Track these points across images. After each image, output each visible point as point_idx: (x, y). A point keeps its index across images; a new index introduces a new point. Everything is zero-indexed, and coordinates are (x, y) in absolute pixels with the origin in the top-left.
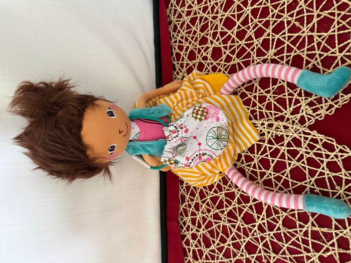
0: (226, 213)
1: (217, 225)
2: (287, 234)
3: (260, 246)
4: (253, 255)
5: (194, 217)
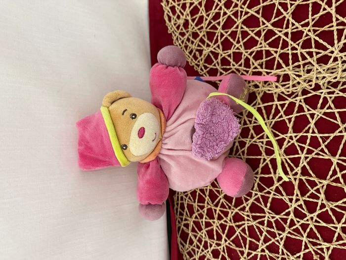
1: (241, 228)
2: (336, 209)
3: (305, 239)
4: (298, 255)
5: (209, 228)
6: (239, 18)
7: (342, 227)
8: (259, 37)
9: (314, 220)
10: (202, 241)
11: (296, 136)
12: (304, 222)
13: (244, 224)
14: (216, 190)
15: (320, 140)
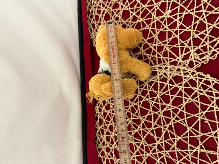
0: (133, 134)
2: (180, 153)
5: (108, 135)
11: (172, 107)
12: (161, 153)
15: (185, 115)
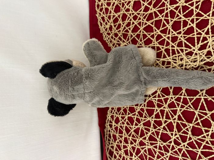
0: (147, 138)
1: (144, 150)
2: (198, 140)
5: (126, 149)
6: (141, 26)
7: (201, 151)
8: (153, 38)
9: (185, 147)
10: (121, 156)
11: (174, 97)
12: (180, 148)
13: (146, 147)
14: (129, 127)
15: (188, 100)
